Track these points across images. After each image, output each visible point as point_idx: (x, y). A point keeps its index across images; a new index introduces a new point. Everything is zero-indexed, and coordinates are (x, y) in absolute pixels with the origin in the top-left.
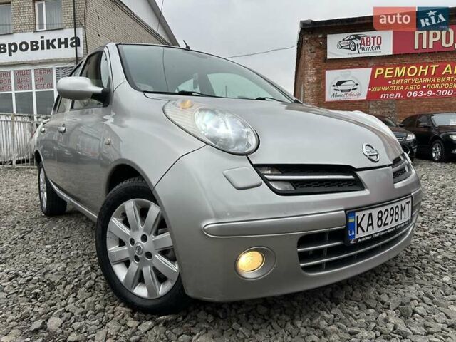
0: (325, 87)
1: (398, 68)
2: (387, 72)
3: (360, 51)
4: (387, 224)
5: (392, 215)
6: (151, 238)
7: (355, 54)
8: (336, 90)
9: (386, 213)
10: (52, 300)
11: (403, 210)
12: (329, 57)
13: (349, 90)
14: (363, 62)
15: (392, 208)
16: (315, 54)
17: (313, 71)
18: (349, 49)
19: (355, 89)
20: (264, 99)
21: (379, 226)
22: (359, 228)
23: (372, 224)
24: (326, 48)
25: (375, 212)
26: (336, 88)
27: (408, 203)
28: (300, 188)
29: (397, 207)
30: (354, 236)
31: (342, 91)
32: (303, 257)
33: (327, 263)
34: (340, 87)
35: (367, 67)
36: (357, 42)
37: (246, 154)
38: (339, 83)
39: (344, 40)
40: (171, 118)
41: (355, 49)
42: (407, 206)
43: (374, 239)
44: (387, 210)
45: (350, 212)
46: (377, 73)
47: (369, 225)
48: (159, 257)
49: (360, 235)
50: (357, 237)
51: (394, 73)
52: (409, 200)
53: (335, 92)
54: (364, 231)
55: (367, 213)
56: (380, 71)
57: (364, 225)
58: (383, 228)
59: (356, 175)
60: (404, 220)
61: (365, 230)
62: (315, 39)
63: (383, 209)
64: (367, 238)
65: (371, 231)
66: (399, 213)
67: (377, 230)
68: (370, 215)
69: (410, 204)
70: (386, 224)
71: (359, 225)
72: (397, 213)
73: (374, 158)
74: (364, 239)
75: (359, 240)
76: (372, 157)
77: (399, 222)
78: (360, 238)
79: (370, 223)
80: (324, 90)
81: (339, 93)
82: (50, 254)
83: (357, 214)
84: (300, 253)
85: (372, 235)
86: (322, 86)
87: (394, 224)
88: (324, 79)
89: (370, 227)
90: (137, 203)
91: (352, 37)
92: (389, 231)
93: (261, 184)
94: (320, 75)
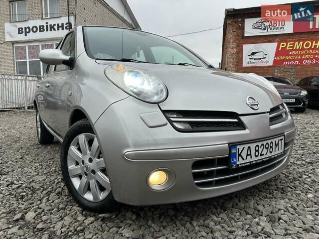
0: (242, 56)
1: (297, 43)
2: (288, 46)
3: (269, 30)
4: (263, 155)
5: (267, 148)
6: (96, 160)
7: (265, 33)
8: (250, 59)
9: (262, 147)
10: (32, 200)
11: (276, 145)
12: (246, 35)
13: (261, 59)
14: (270, 39)
15: (267, 144)
16: (236, 33)
17: (234, 45)
18: (261, 29)
19: (265, 58)
20: (184, 64)
21: (256, 156)
22: (240, 157)
23: (250, 154)
24: (244, 29)
25: (253, 146)
26: (250, 57)
27: (281, 140)
28: (196, 127)
29: (272, 142)
30: (236, 162)
31: (255, 59)
32: (196, 176)
33: (216, 181)
34: (254, 57)
35: (274, 42)
36: (267, 24)
37: (158, 103)
38: (253, 54)
39: (257, 23)
40: (109, 77)
41: (265, 29)
42: (280, 142)
43: (251, 166)
44: (263, 145)
45: (232, 145)
46: (281, 46)
47: (247, 155)
48: (100, 174)
49: (240, 162)
50: (238, 163)
51: (293, 47)
52: (283, 137)
53: (250, 60)
54: (243, 159)
55: (246, 146)
56: (283, 45)
57: (244, 154)
58: (259, 157)
59: (239, 119)
60: (277, 152)
61: (245, 158)
62: (236, 22)
63: (260, 144)
64: (246, 165)
65: (249, 159)
66: (274, 147)
67: (254, 159)
68: (249, 147)
69: (283, 141)
70: (261, 155)
71: (240, 155)
72: (271, 147)
73: (255, 107)
74: (244, 165)
75: (240, 166)
76: (253, 107)
77: (273, 153)
78: (241, 164)
79: (249, 153)
80: (242, 58)
81: (253, 61)
82: (37, 170)
83: (238, 147)
84: (194, 174)
85: (250, 162)
86: (240, 57)
87: (269, 155)
88: (242, 51)
89: (249, 157)
90: (87, 136)
92: (264, 160)
93: (166, 124)
94: (239, 48)
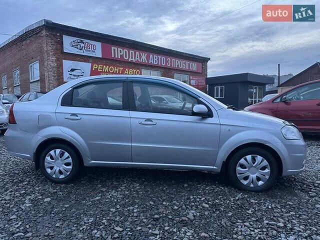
0: (63, 71)
1: (105, 66)
2: (99, 68)
3: (84, 51)
8: (70, 74)
13: (79, 76)
14: (85, 59)
16: (55, 47)
17: (54, 58)
18: (78, 48)
24: (62, 44)
26: (70, 73)
34: (73, 73)
35: (88, 62)
36: (82, 45)
38: (72, 70)
39: (74, 41)
41: (81, 50)
51: (102, 69)
53: (70, 76)
56: (95, 66)
62: (54, 35)
81: (72, 77)
88: (62, 65)
91: (79, 41)
94: (59, 62)
